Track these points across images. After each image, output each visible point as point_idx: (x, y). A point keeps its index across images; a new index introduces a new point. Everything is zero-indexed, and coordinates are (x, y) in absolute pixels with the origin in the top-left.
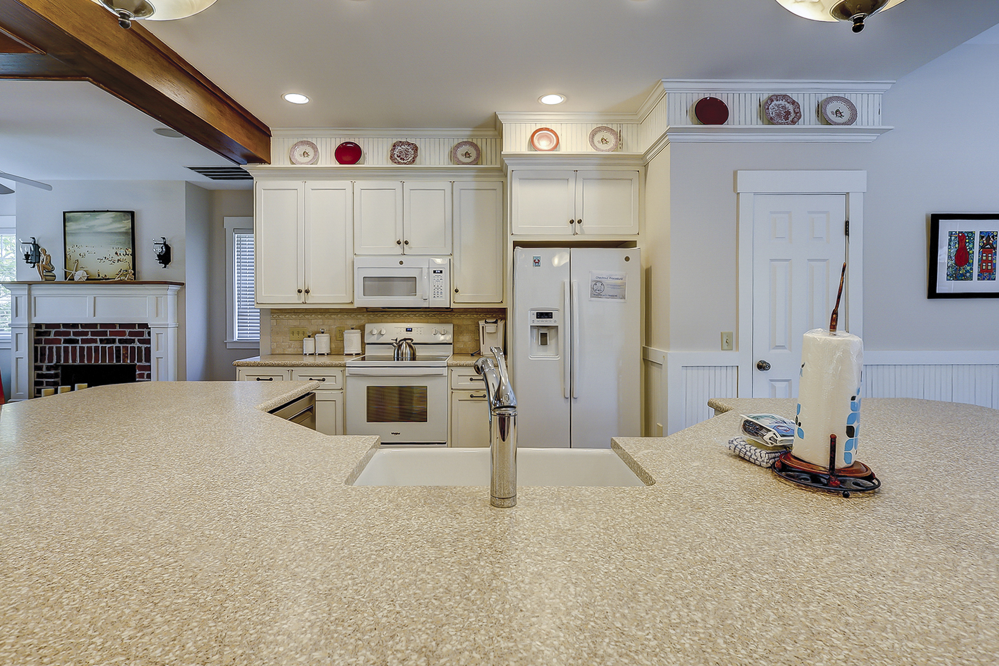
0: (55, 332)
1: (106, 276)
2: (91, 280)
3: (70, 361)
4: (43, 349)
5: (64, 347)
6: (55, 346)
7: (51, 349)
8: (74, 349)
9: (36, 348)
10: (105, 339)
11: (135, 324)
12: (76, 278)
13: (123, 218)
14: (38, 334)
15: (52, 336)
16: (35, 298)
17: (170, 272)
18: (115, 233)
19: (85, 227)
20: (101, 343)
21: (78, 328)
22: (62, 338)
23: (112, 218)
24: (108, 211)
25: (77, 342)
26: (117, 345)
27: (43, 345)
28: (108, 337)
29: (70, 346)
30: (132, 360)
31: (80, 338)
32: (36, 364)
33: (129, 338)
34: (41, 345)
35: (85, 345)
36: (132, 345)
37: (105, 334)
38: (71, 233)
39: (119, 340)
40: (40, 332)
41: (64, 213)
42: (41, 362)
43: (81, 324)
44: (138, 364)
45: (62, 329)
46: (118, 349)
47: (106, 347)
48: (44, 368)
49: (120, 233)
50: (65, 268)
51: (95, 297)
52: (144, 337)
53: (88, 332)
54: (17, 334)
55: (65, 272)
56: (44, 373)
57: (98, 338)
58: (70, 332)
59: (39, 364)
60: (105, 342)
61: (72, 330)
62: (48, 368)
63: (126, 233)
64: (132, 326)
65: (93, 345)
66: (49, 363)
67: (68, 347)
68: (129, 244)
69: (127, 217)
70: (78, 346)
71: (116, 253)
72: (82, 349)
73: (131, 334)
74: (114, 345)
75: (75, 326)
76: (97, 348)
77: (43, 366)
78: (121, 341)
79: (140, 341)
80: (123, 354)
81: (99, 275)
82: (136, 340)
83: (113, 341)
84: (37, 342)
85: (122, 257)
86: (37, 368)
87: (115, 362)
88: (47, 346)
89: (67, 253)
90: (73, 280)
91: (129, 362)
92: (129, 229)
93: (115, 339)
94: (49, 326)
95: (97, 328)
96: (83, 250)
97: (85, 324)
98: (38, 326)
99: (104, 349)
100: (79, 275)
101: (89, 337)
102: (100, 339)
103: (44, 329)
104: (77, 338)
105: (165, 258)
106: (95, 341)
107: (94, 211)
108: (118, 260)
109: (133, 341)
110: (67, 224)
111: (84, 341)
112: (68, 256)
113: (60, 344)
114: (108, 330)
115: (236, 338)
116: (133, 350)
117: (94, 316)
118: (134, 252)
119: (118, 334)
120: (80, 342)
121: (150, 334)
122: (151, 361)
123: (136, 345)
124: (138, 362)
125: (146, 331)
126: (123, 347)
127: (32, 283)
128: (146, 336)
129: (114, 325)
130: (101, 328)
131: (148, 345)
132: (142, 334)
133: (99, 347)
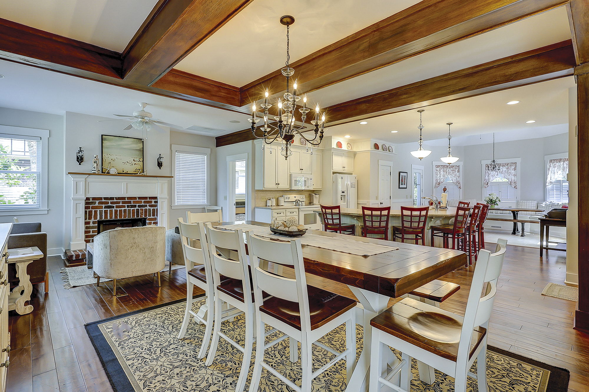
0: (99, 202)
1: (127, 172)
2: (120, 174)
3: (109, 218)
4: (90, 212)
5: (105, 210)
6: (98, 210)
7: (96, 212)
8: (111, 211)
9: (86, 212)
10: (130, 205)
11: (147, 197)
12: (111, 172)
13: (138, 142)
14: (87, 203)
15: (97, 204)
16: (88, 182)
17: (164, 171)
18: (133, 149)
19: (115, 145)
20: (127, 208)
21: (114, 200)
22: (104, 205)
23: (132, 141)
25: (113, 207)
26: (137, 208)
27: (91, 210)
28: (132, 204)
29: (109, 209)
30: (146, 215)
31: (115, 205)
32: (86, 221)
33: (144, 204)
34: (89, 210)
35: (118, 209)
36: (146, 208)
37: (130, 202)
38: (106, 147)
40: (89, 202)
41: (102, 135)
42: (89, 219)
43: (116, 198)
44: (148, 217)
45: (103, 200)
46: (138, 210)
47: (130, 209)
48: (91, 223)
50: (102, 165)
51: (127, 183)
52: (152, 204)
53: (120, 201)
54: (76, 204)
56: (91, 226)
57: (126, 205)
58: (109, 202)
59: (87, 220)
60: (130, 207)
61: (110, 201)
62: (94, 223)
63: (139, 150)
64: (146, 198)
65: (123, 209)
66: (94, 220)
67: (107, 210)
68: (141, 155)
69: (140, 142)
70: (113, 209)
71: (134, 160)
72: (116, 211)
73: (144, 202)
74: (135, 209)
75: (112, 198)
76: (125, 211)
77: (90, 222)
78: (139, 206)
79: (150, 206)
80: (140, 213)
81: (123, 171)
82: (148, 205)
83: (135, 206)
84: (86, 208)
85: (137, 162)
86: (86, 223)
87: (136, 217)
88: (93, 210)
89: (103, 158)
90: (109, 173)
91: (144, 216)
92: (141, 148)
93: (136, 205)
94: (94, 199)
95: (125, 200)
96: (113, 157)
97: (118, 197)
98: (88, 199)
99: (129, 210)
100: (113, 171)
101: (121, 204)
102: (127, 205)
103: (91, 201)
104: (113, 205)
105: (160, 165)
106: (124, 207)
107: (120, 137)
108: (135, 164)
109: (146, 206)
110: (103, 142)
111: (117, 207)
112: (104, 160)
113: (102, 209)
114: (132, 201)
115: (176, 204)
116: (146, 210)
117: (127, 193)
118: (143, 160)
119: (138, 202)
120: (115, 207)
121: (156, 202)
122: (157, 216)
123: (148, 208)
124: (148, 216)
125: (153, 200)
126: (140, 209)
127: (89, 174)
128: (153, 203)
129: (135, 198)
130: (127, 199)
131: (154, 208)
132: (151, 202)
133: (126, 209)
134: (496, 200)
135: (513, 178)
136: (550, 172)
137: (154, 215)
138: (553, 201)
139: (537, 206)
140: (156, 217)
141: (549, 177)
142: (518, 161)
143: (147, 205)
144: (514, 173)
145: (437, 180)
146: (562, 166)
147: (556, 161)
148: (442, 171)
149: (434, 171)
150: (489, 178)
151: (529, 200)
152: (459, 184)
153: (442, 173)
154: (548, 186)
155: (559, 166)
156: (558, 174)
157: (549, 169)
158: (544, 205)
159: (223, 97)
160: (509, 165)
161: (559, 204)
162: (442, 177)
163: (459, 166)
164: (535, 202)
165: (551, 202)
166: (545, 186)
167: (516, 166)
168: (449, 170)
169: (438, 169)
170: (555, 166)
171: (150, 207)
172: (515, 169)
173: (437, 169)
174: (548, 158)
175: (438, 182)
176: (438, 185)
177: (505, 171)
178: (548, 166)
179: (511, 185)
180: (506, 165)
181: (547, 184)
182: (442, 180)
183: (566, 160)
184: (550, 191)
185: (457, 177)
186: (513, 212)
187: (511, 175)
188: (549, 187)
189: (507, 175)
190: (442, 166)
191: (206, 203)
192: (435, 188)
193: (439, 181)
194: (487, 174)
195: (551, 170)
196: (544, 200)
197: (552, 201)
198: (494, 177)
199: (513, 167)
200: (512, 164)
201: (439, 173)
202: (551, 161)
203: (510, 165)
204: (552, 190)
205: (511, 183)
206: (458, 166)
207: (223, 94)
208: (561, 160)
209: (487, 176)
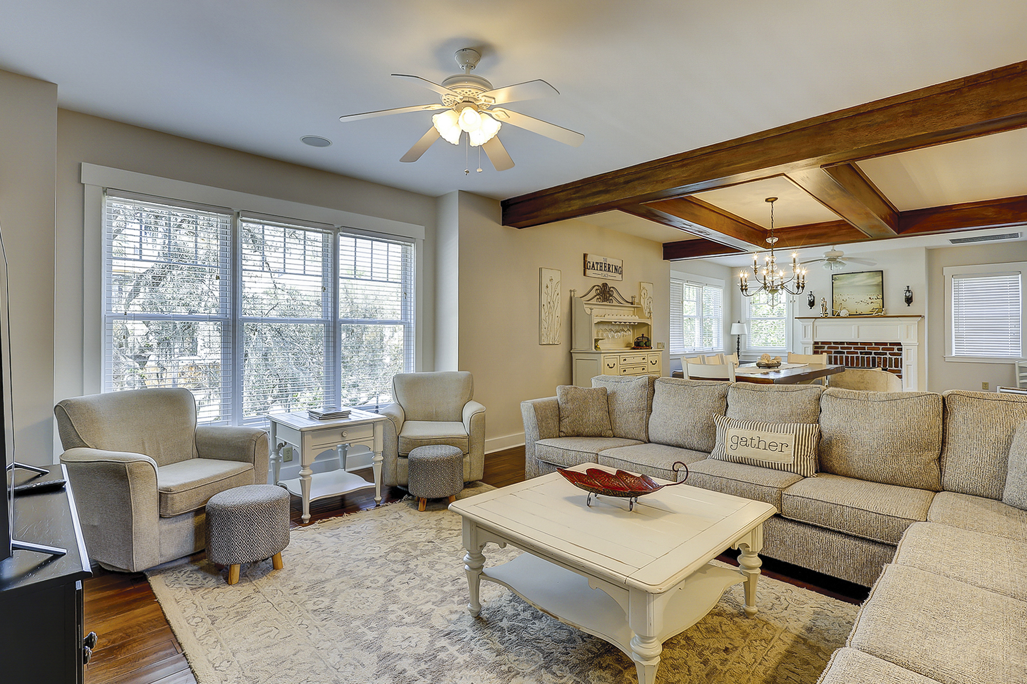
0: (828, 347)
1: (861, 312)
2: (851, 316)
5: (834, 356)
8: (841, 358)
10: (864, 352)
12: (841, 315)
13: (875, 275)
14: (816, 348)
15: (826, 349)
16: (817, 326)
17: (913, 309)
18: (869, 285)
19: (847, 283)
20: (861, 354)
21: (844, 344)
22: (833, 350)
23: (867, 276)
24: (863, 272)
25: (844, 353)
26: (873, 356)
28: (866, 351)
29: (838, 355)
30: (884, 365)
31: (845, 351)
33: (882, 351)
35: (850, 355)
36: (885, 356)
37: (864, 348)
38: (837, 287)
39: (874, 353)
40: (817, 346)
41: (832, 275)
43: (847, 342)
45: (833, 345)
46: (874, 359)
49: (874, 285)
50: (833, 308)
51: (859, 326)
52: (894, 351)
53: (852, 347)
54: (805, 348)
55: (833, 311)
57: (859, 351)
58: (839, 347)
60: (864, 354)
63: (878, 285)
64: (886, 344)
65: (855, 355)
67: (837, 356)
68: (880, 291)
69: (878, 275)
70: (844, 355)
71: (870, 298)
72: (847, 358)
73: (883, 349)
74: (871, 356)
75: (842, 343)
76: (857, 358)
78: (876, 354)
80: (877, 362)
81: (857, 312)
82: (888, 354)
83: (871, 353)
84: (815, 352)
85: (874, 300)
89: (834, 299)
90: (839, 315)
92: (879, 282)
93: (872, 352)
94: (823, 343)
96: (845, 298)
97: (850, 342)
98: (816, 343)
100: (844, 313)
101: (852, 350)
103: (820, 345)
104: (844, 351)
105: (909, 300)
106: (856, 353)
107: (854, 273)
108: (872, 302)
110: (834, 282)
111: (848, 353)
112: (834, 301)
113: (832, 354)
114: (866, 346)
115: (954, 355)
116: (885, 359)
117: (858, 337)
118: (883, 297)
119: (874, 349)
120: (845, 353)
121: (900, 350)
122: (901, 367)
123: (888, 356)
124: (889, 367)
125: (896, 347)
126: (878, 357)
127: (816, 318)
128: (896, 351)
129: (871, 344)
130: (861, 345)
131: (897, 357)
132: (893, 349)
133: (859, 357)
137: (896, 366)
140: (899, 368)
143: (886, 353)
159: (844, 234)
171: (891, 355)
191: (1021, 356)
207: (845, 231)
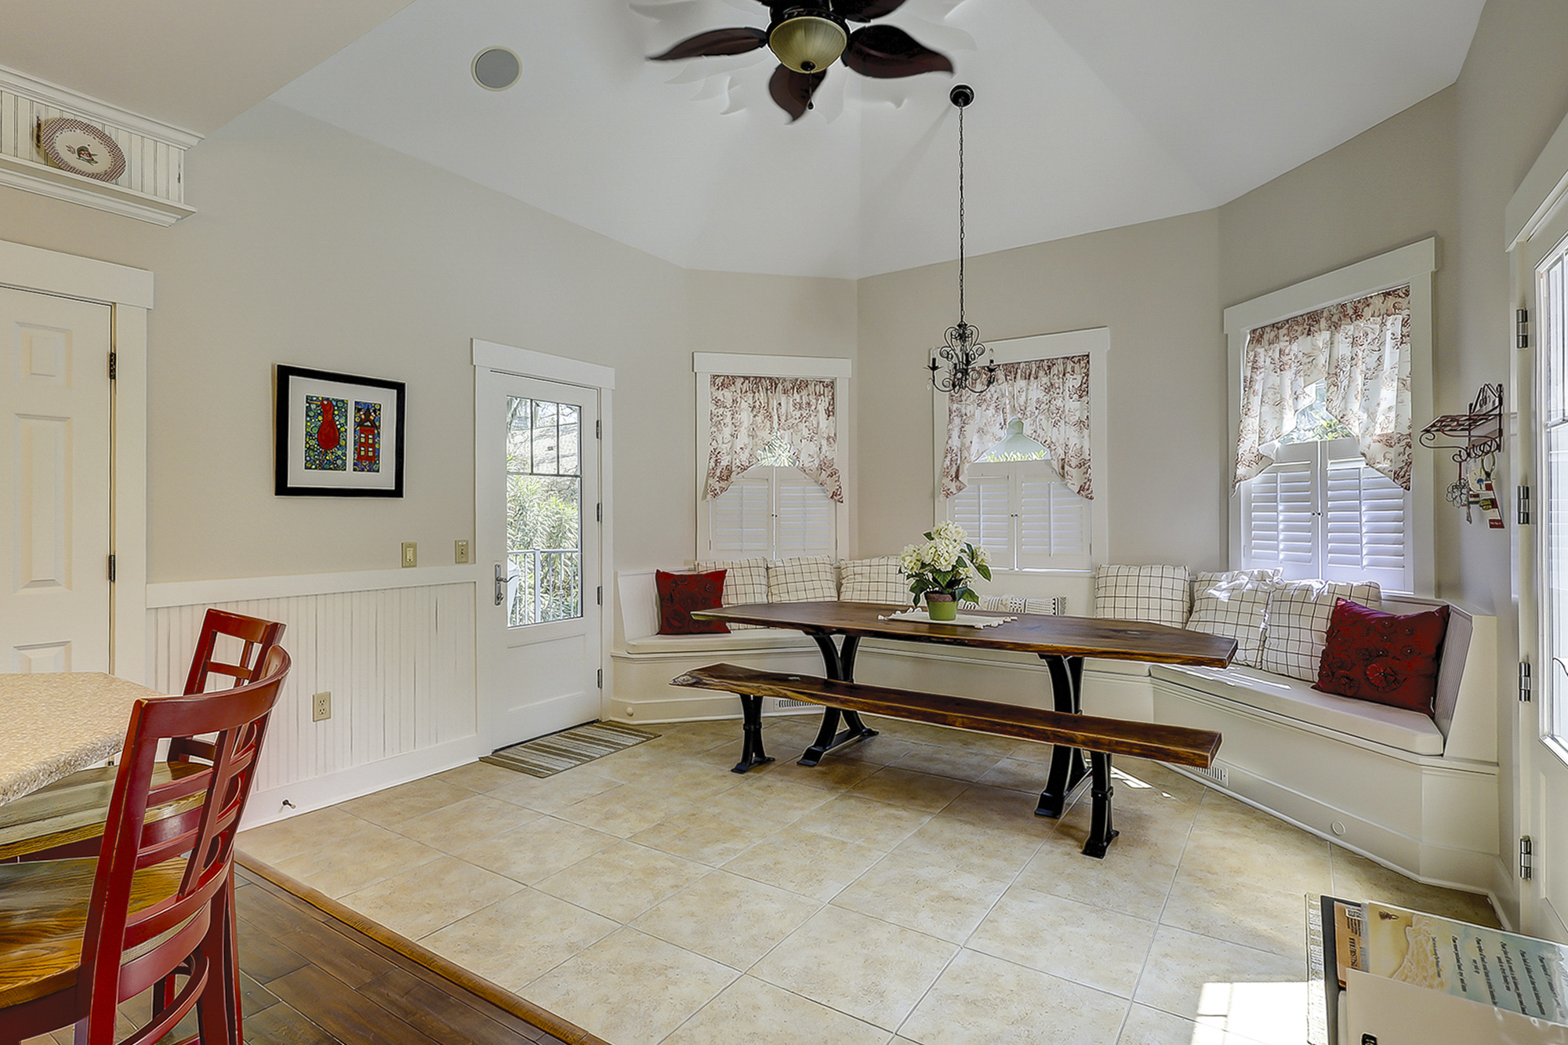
134: (961, 570)
135: (1074, 440)
136: (1256, 401)
138: (1276, 572)
139: (1187, 598)
141: (1251, 424)
142: (1097, 344)
144: (1078, 414)
145: (716, 454)
146: (1322, 359)
147: (1283, 331)
148: (744, 405)
149: (705, 406)
150: (963, 444)
151: (1152, 564)
152: (831, 475)
153: (745, 416)
154: (1242, 482)
155: (1305, 360)
156: (1304, 403)
157: (1250, 383)
158: (1223, 596)
160: (1054, 370)
161: (1308, 590)
162: (743, 439)
163: (832, 385)
164: (1181, 573)
165: (1262, 577)
166: (1228, 482)
167: (1088, 375)
168: (786, 403)
169: (727, 395)
170: (1285, 359)
172: (1083, 391)
173: (719, 395)
174: (1243, 319)
175: (724, 463)
176: (723, 484)
177: (1038, 400)
178: (1245, 371)
179: (1063, 476)
180: (1041, 373)
181: (1241, 471)
182: (744, 457)
183: (1350, 312)
184: (1257, 509)
185: (824, 442)
186: (1054, 660)
187: (1063, 422)
188: (1251, 483)
189: (1044, 422)
190: (746, 378)
192: (704, 497)
193: (729, 458)
194: (957, 420)
195: (1258, 387)
196: (1225, 562)
197: (1270, 572)
198: (989, 437)
199: (1072, 382)
200: (1070, 365)
201: (728, 420)
202: (1257, 337)
203: (1061, 368)
204: (1270, 498)
205: (1063, 468)
206: (827, 381)
208: (1313, 318)
209: (955, 433)
